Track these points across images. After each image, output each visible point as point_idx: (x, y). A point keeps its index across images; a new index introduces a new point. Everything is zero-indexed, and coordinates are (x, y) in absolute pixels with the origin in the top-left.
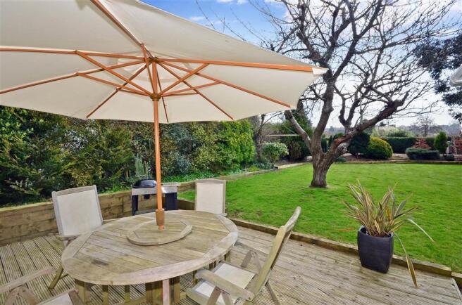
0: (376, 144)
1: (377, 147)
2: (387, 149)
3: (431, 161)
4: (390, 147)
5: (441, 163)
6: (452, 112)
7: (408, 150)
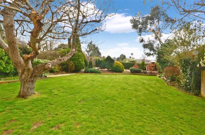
0: (117, 65)
1: (117, 66)
2: (121, 67)
3: (138, 74)
4: (123, 67)
5: (142, 75)
6: (145, 52)
7: (130, 68)
